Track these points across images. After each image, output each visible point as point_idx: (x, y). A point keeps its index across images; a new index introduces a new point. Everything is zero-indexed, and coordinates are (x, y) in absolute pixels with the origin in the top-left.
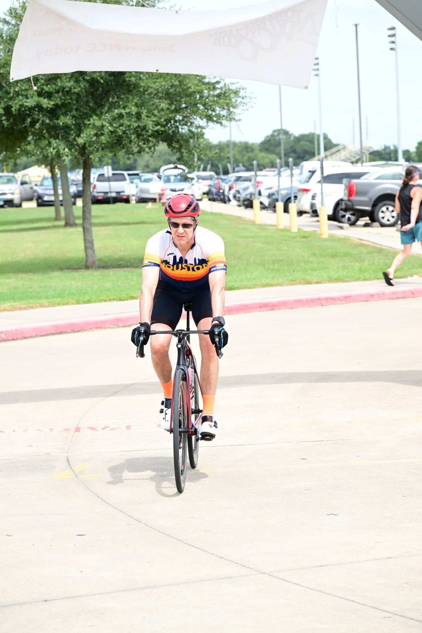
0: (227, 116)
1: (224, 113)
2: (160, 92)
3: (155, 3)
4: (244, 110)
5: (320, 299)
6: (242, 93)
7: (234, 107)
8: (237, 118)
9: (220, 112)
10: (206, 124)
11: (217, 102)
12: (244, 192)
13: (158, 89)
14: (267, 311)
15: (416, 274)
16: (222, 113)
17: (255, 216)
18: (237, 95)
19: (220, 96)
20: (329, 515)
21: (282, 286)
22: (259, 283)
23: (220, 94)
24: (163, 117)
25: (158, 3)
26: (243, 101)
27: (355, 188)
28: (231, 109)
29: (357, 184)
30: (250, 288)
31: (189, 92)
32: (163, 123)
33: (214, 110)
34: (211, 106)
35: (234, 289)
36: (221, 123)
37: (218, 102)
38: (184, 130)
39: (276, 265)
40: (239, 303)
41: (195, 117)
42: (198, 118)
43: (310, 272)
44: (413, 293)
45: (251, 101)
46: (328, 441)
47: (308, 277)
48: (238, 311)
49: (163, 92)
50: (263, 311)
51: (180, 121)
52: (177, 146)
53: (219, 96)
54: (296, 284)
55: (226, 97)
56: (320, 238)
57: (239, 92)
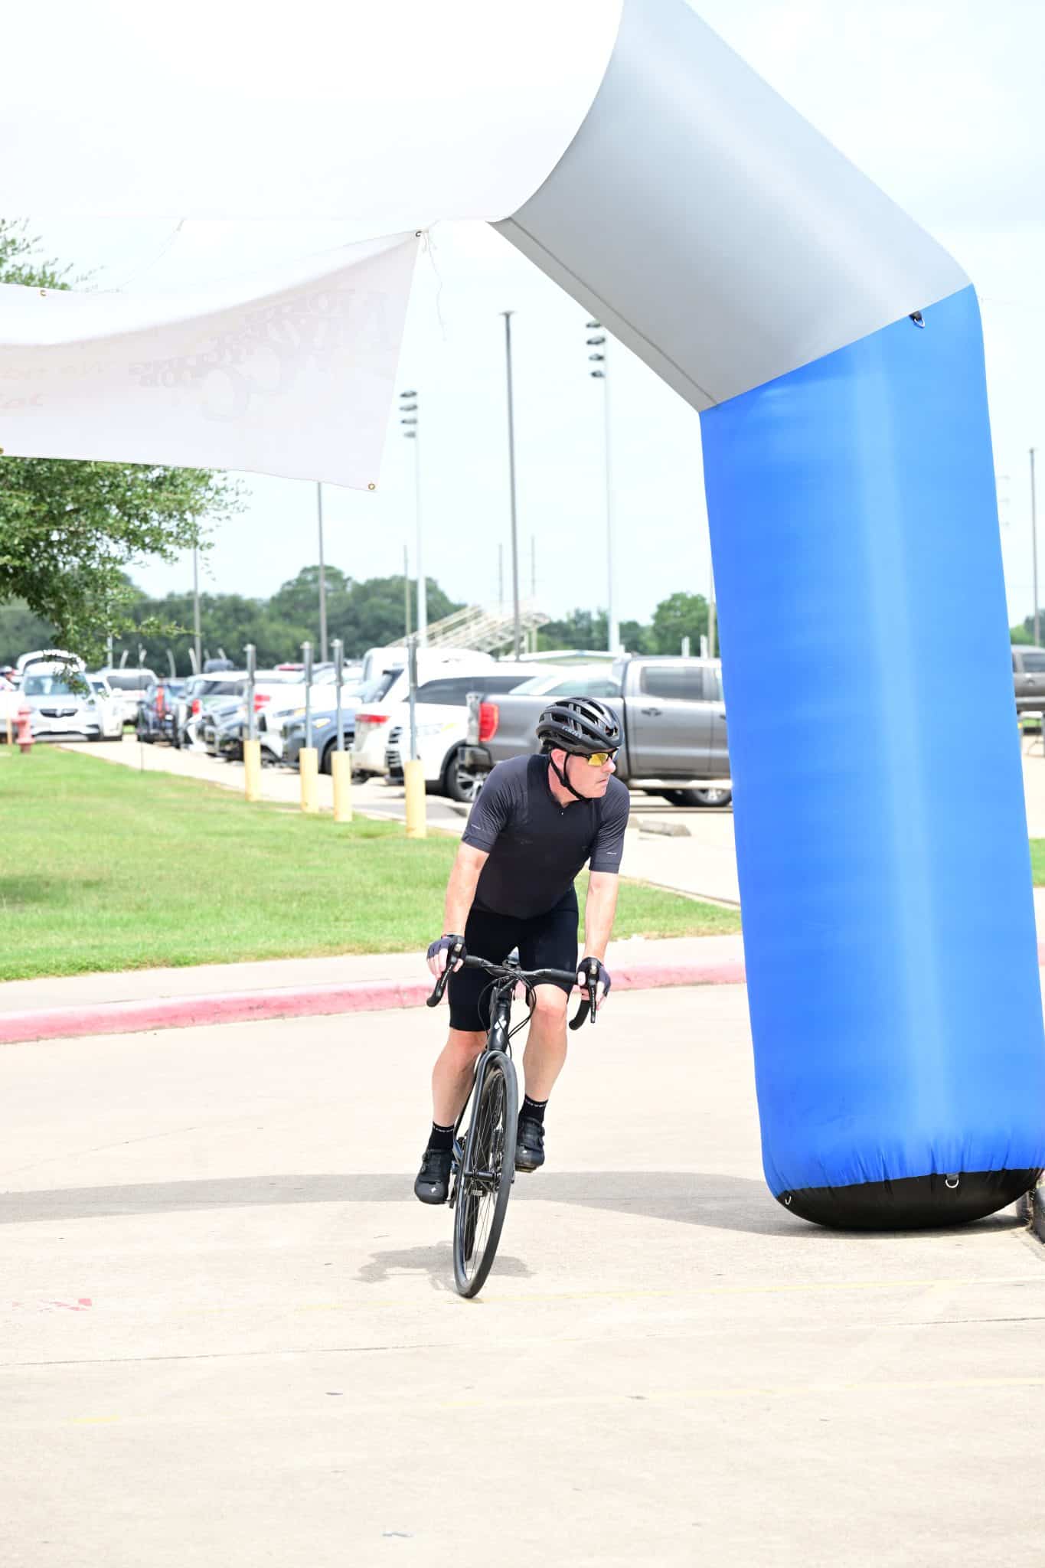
0: (178, 533)
1: (170, 526)
2: (12, 473)
3: (6, 252)
4: (220, 519)
5: (397, 991)
6: (216, 481)
7: (196, 511)
8: (201, 539)
9: (160, 523)
10: (126, 553)
11: (153, 499)
12: (225, 721)
13: (8, 465)
14: (266, 1018)
15: (639, 931)
16: (164, 525)
17: (248, 781)
18: (203, 483)
19: (161, 484)
20: (390, 1535)
21: (305, 957)
22: (248, 949)
23: (161, 479)
24: (17, 533)
25: (13, 254)
26: (217, 498)
27: (496, 716)
28: (188, 516)
29: (499, 705)
30: (226, 961)
31: (84, 474)
32: (17, 548)
33: (145, 519)
34: (137, 507)
35: (187, 964)
36: (162, 551)
37: (156, 497)
38: (69, 565)
39: (295, 905)
40: (200, 998)
41: (99, 535)
42: (106, 538)
43: (377, 923)
44: (628, 979)
45: (236, 502)
46: (397, 1348)
47: (372, 937)
48: (193, 1020)
49: (19, 473)
50: (255, 1020)
51: (61, 542)
52: (53, 606)
53: (158, 484)
54: (342, 954)
55: (176, 486)
56: (406, 838)
57: (210, 477)
